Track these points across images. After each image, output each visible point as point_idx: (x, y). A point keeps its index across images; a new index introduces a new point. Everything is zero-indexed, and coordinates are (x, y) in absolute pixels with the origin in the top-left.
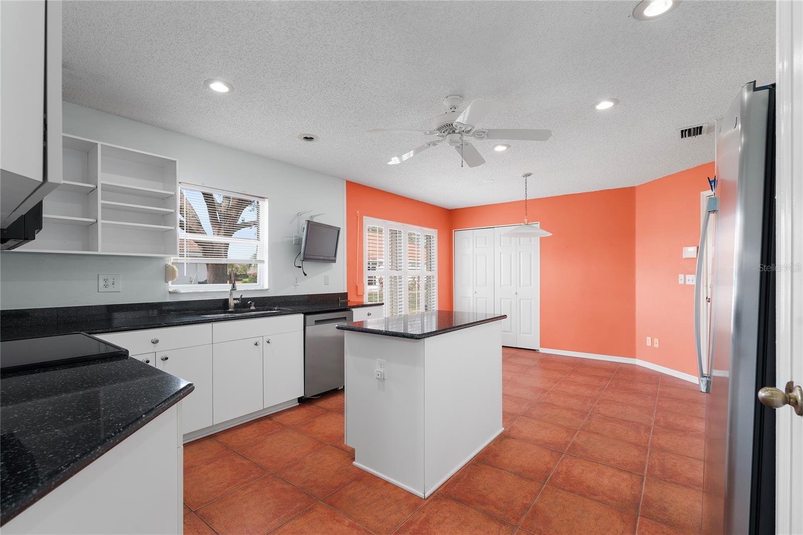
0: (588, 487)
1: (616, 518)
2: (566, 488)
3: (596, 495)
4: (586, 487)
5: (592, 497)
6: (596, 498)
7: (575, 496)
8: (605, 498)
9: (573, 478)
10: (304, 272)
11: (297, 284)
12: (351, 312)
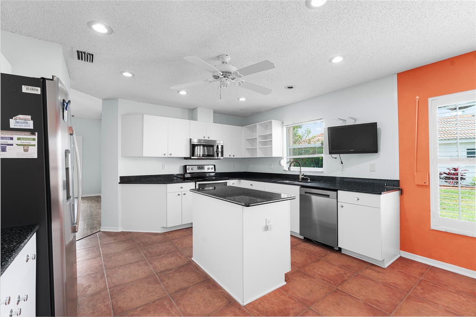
0: (149, 312)
1: (124, 306)
2: (158, 301)
3: (141, 310)
4: (150, 311)
5: (142, 308)
6: (140, 309)
7: (150, 301)
8: (136, 313)
9: (161, 310)
10: (341, 161)
11: (343, 170)
12: (335, 193)
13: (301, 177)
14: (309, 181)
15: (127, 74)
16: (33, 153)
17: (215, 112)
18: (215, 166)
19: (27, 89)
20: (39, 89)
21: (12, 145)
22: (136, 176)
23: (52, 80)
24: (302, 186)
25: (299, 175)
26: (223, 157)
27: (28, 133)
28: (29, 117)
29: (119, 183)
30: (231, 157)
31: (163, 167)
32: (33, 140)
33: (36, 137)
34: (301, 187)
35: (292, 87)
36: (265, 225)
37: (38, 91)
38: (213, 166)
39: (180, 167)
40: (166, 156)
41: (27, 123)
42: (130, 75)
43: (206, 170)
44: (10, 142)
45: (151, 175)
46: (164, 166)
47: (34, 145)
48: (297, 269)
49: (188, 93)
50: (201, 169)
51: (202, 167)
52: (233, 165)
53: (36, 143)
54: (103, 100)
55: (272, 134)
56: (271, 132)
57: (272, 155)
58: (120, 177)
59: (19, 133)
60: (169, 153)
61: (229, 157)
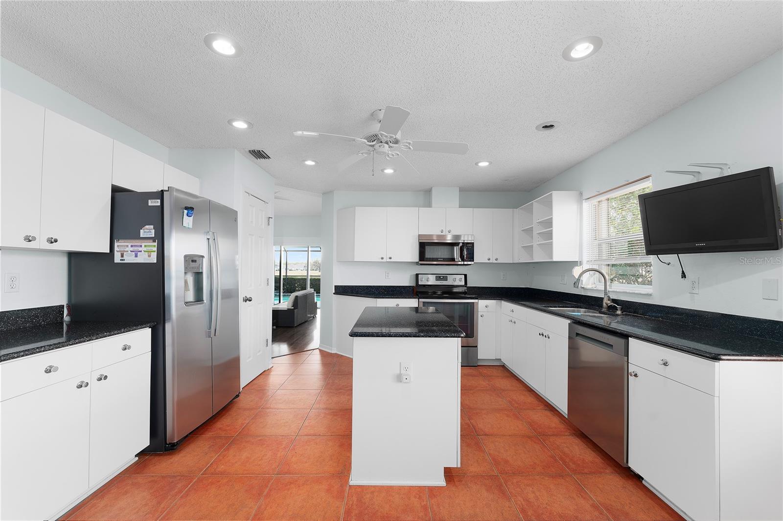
10: (683, 271)
11: (694, 292)
12: (622, 341)
13: (606, 302)
14: (619, 312)
15: (310, 163)
16: (153, 259)
17: (463, 190)
18: (466, 276)
19: (152, 202)
20: (159, 201)
21: (141, 251)
22: (353, 286)
23: (168, 191)
24: (574, 321)
25: (602, 299)
26: (473, 261)
27: (151, 241)
28: (152, 227)
29: (334, 294)
30: (491, 261)
31: (387, 275)
32: (154, 246)
33: (156, 244)
34: (574, 323)
35: (552, 126)
36: (399, 372)
37: (158, 203)
38: (463, 276)
39: (411, 276)
40: (384, 260)
41: (151, 232)
42: (313, 163)
43: (450, 282)
44: (140, 249)
45: (371, 286)
46: (388, 273)
47: (155, 251)
48: (496, 472)
49: (395, 171)
50: (441, 280)
51: (443, 276)
52: (504, 275)
53: (155, 249)
54: (323, 194)
55: (552, 218)
56: (551, 214)
57: (552, 258)
58: (335, 286)
59: (146, 241)
60: (388, 257)
61: (488, 262)
